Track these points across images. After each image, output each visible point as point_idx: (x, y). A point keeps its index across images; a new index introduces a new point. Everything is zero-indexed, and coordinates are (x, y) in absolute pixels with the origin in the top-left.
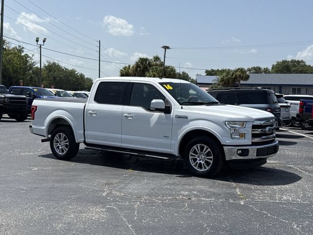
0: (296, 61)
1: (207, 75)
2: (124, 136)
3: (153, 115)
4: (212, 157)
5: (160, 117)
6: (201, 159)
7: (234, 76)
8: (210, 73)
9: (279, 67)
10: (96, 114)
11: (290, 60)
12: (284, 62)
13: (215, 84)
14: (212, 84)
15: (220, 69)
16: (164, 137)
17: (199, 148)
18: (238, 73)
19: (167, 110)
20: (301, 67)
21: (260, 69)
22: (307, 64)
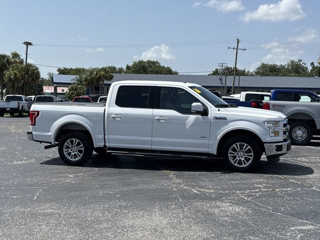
0: (151, 62)
1: (60, 73)
2: (154, 139)
3: (189, 117)
4: (252, 154)
5: (196, 119)
6: (241, 156)
7: (98, 76)
8: (63, 72)
9: (137, 67)
10: (120, 118)
11: (146, 61)
12: (141, 62)
13: (74, 84)
14: (70, 84)
15: (74, 68)
16: (202, 137)
17: (238, 146)
18: (102, 73)
19: (205, 113)
20: (156, 68)
21: (115, 68)
22: (162, 65)
